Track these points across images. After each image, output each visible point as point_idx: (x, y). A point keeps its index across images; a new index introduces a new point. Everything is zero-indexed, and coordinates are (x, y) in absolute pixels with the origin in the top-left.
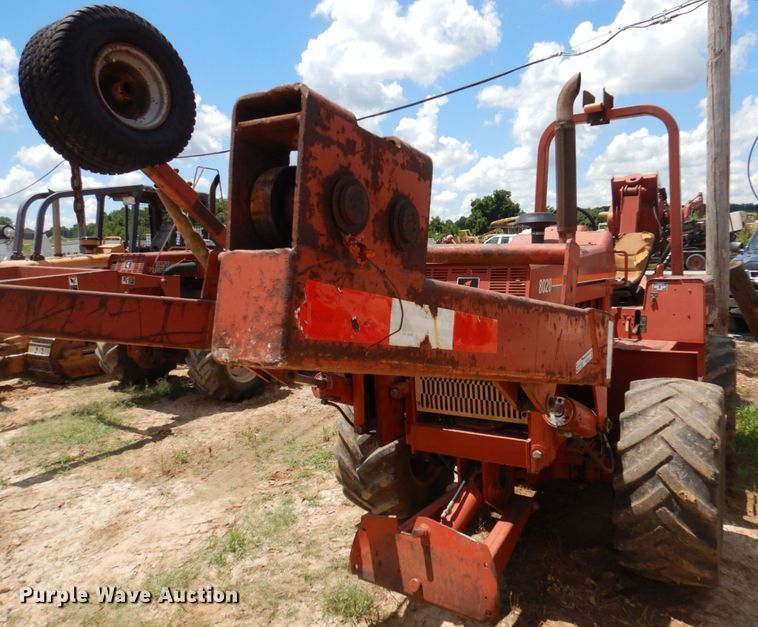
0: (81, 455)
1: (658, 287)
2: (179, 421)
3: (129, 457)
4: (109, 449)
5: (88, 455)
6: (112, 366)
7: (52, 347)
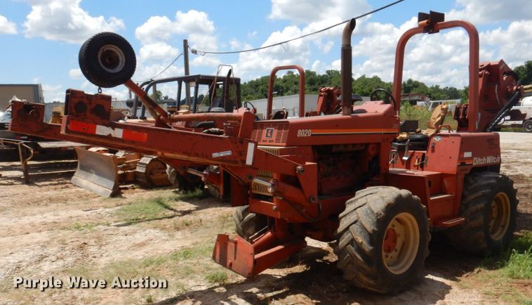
0: (144, 218)
1: (437, 139)
2: (197, 209)
3: (165, 222)
4: (158, 217)
5: (147, 219)
6: (173, 180)
7: (147, 167)
